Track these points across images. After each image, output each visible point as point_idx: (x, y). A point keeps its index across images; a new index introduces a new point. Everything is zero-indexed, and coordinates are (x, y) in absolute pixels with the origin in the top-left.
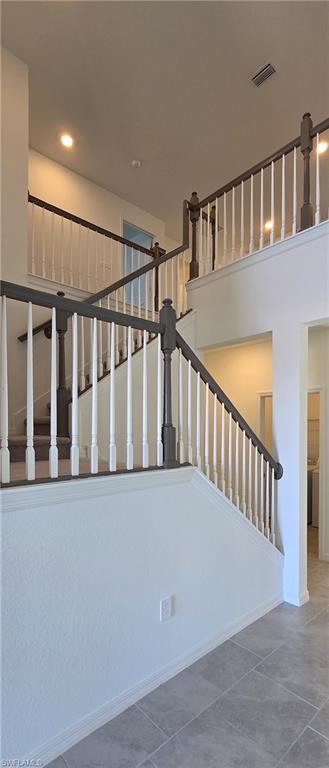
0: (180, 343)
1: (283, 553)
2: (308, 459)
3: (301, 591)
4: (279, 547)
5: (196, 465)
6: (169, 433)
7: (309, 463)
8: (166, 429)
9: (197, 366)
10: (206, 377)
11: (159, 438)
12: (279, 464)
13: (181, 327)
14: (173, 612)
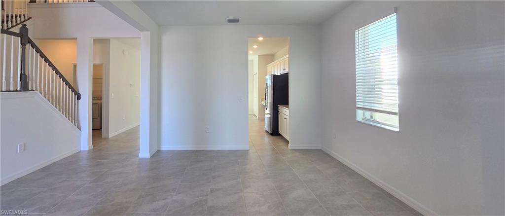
0: (30, 41)
1: (81, 130)
2: (93, 97)
3: (88, 145)
4: (79, 128)
5: (37, 90)
6: (24, 78)
7: (93, 100)
8: (22, 76)
9: (38, 51)
10: (42, 56)
11: (19, 79)
12: (79, 94)
13: (30, 35)
14: (25, 150)
